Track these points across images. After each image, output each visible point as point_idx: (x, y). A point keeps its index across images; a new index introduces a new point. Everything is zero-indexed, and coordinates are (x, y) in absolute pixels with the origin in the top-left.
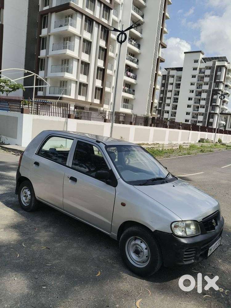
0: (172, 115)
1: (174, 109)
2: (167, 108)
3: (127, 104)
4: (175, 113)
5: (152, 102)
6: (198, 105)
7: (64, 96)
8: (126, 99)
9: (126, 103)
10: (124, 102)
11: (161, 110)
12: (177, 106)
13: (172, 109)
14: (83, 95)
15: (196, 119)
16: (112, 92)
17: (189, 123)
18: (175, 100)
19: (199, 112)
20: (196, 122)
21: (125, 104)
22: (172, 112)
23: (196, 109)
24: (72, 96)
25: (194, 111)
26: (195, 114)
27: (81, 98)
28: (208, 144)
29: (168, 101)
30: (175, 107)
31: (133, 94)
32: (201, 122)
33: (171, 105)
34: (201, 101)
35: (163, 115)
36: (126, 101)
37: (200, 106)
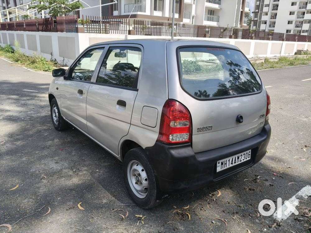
0: (270, 25)
1: (273, 18)
2: (264, 18)
3: (212, 16)
4: (274, 23)
5: (241, 11)
6: (304, 10)
7: (139, 13)
8: (211, 11)
9: (211, 14)
10: (209, 14)
11: (257, 20)
12: (276, 14)
13: (271, 19)
14: (159, 10)
15: (300, 28)
16: (194, 3)
17: (292, 33)
18: (274, 7)
19: (304, 19)
20: (300, 32)
21: (209, 16)
22: (270, 22)
23: (301, 16)
24: (148, 13)
25: (298, 18)
26: (300, 22)
27: (158, 14)
28: (306, 56)
29: (265, 9)
30: (274, 16)
31: (219, 4)
32: (307, 31)
33: (269, 14)
34: (308, 5)
35: (259, 27)
36: (211, 13)
37: (306, 11)
